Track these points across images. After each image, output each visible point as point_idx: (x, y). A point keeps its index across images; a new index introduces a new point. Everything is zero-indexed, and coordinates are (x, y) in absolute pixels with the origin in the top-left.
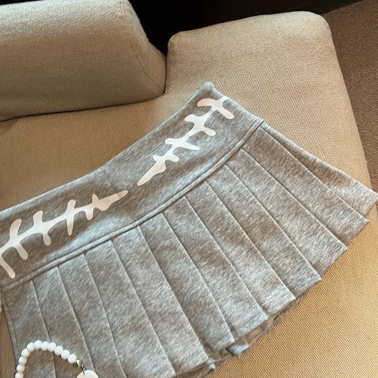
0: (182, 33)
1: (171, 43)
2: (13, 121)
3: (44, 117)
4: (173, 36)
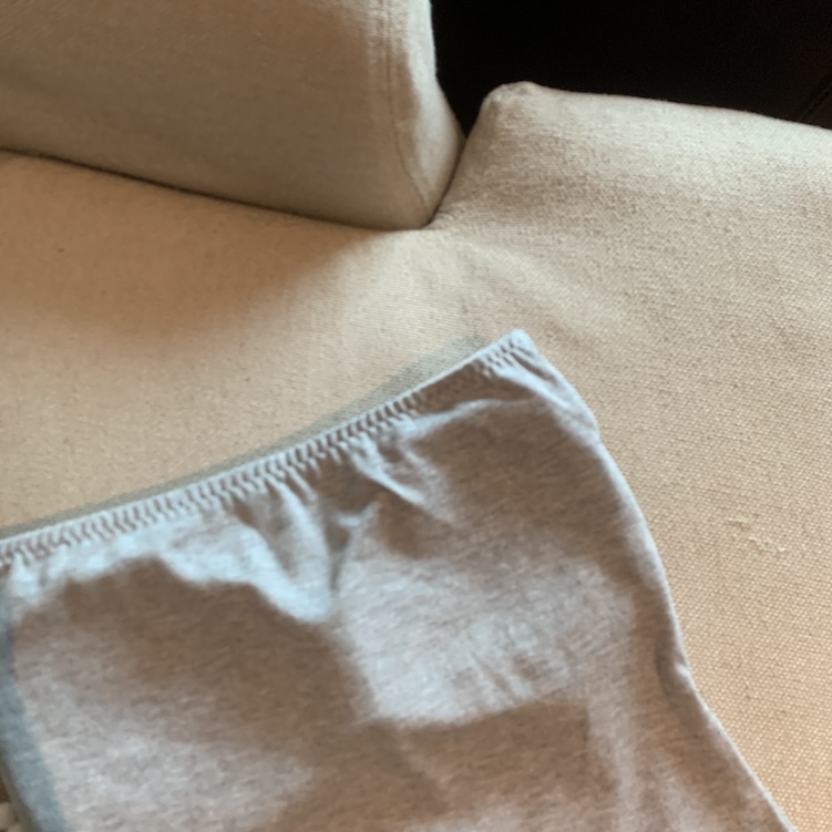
0: (530, 87)
1: (494, 106)
3: (87, 174)
4: (504, 87)
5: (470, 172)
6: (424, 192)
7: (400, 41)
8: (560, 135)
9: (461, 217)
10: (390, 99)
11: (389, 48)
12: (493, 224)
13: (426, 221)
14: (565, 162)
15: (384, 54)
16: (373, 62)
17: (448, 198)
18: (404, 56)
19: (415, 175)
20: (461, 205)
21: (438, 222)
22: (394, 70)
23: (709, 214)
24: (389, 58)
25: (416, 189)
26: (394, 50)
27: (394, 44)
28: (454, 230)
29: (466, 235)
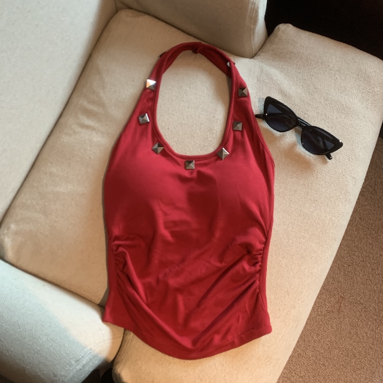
0: (290, 25)
1: (279, 28)
2: (142, 14)
4: (283, 24)
5: (268, 45)
6: (253, 48)
7: (258, 4)
8: (295, 40)
9: (262, 57)
10: (251, 19)
11: (255, 5)
12: (271, 61)
13: (252, 57)
14: (295, 48)
15: (253, 6)
16: (250, 8)
17: (260, 52)
18: (258, 8)
19: (252, 42)
20: (263, 54)
21: (255, 57)
22: (254, 11)
23: (331, 70)
24: (254, 8)
25: (252, 47)
26: (256, 6)
27: (256, 4)
28: (260, 60)
29: (262, 62)
